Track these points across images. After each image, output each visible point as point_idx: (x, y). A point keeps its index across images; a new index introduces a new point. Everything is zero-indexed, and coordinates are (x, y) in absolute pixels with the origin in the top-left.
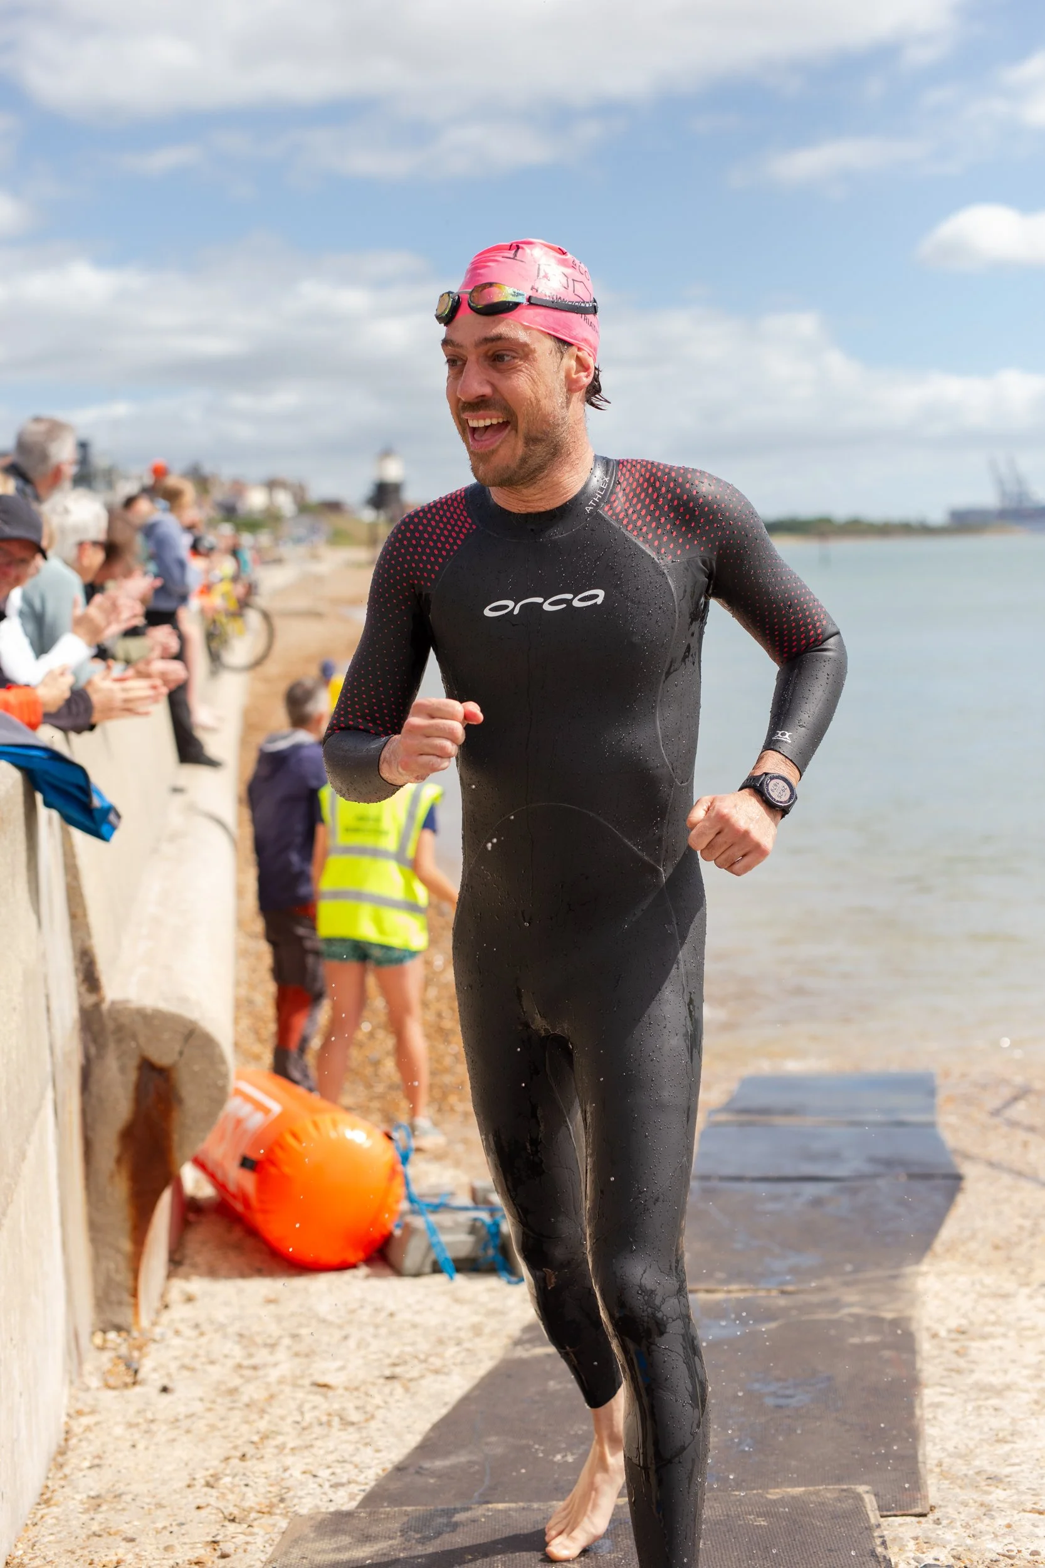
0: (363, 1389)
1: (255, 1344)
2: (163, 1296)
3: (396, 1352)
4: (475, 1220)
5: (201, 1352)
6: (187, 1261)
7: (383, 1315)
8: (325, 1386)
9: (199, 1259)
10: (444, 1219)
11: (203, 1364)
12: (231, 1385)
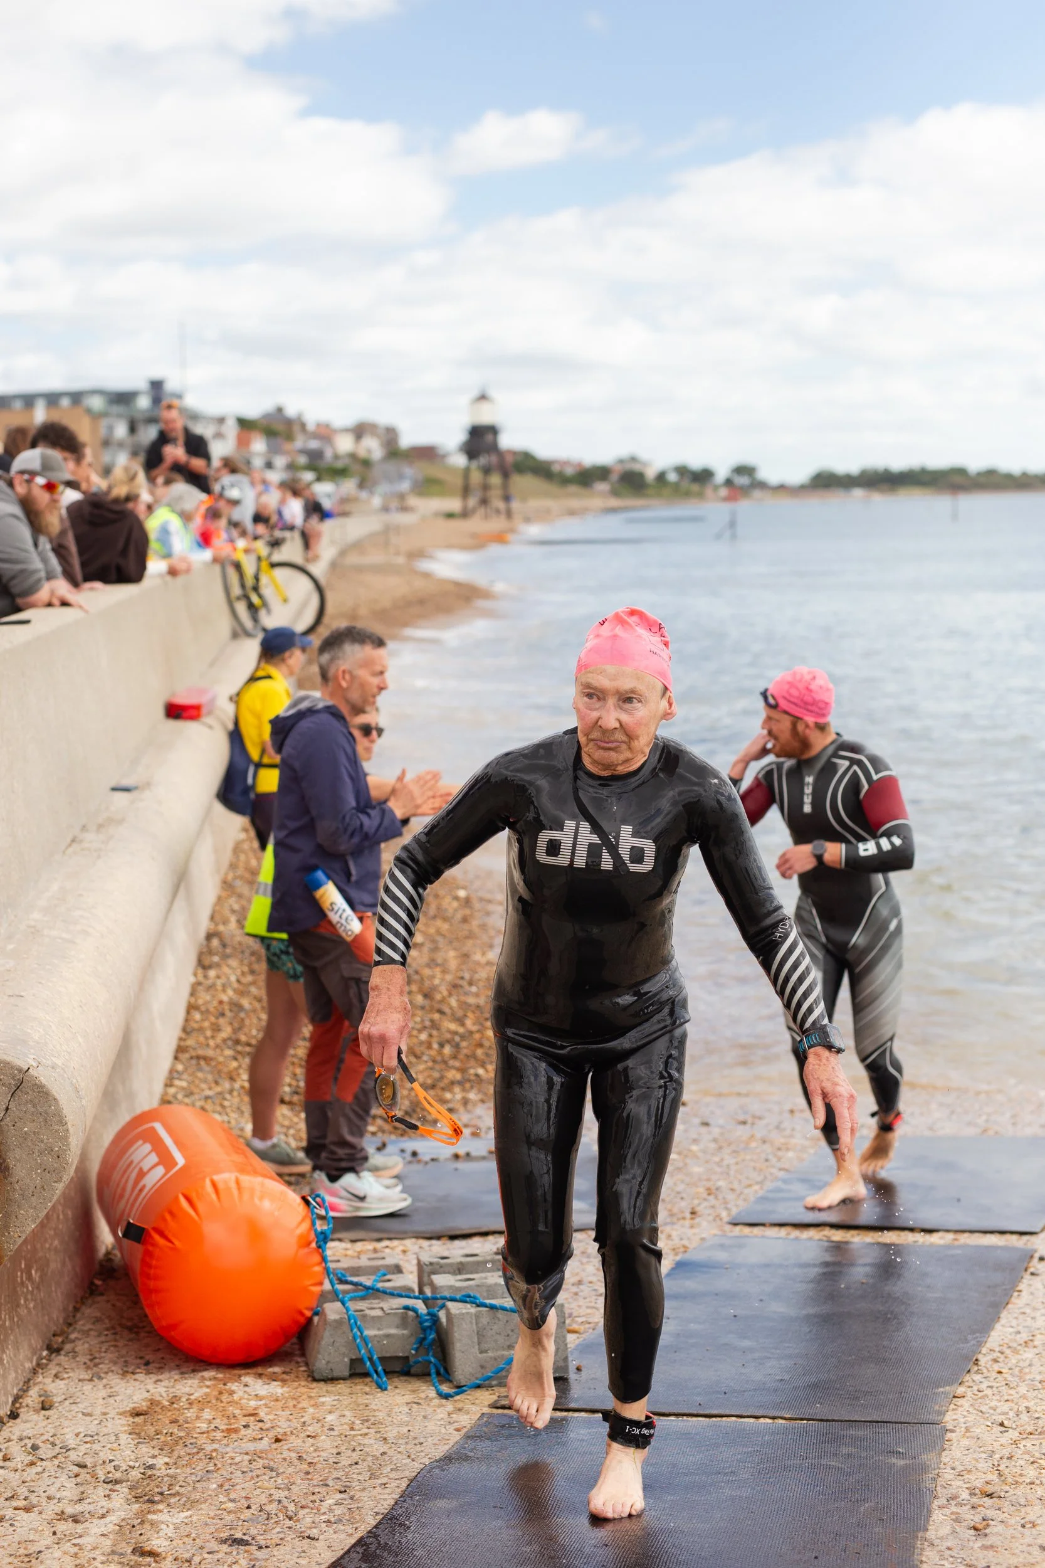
0: (196, 1559)
1: (94, 1476)
2: (17, 1398)
3: (263, 1499)
4: (407, 1308)
5: (23, 1491)
6: (68, 1347)
7: (266, 1441)
8: (152, 1554)
9: (81, 1347)
10: (372, 1308)
11: (16, 1509)
12: (33, 1548)
